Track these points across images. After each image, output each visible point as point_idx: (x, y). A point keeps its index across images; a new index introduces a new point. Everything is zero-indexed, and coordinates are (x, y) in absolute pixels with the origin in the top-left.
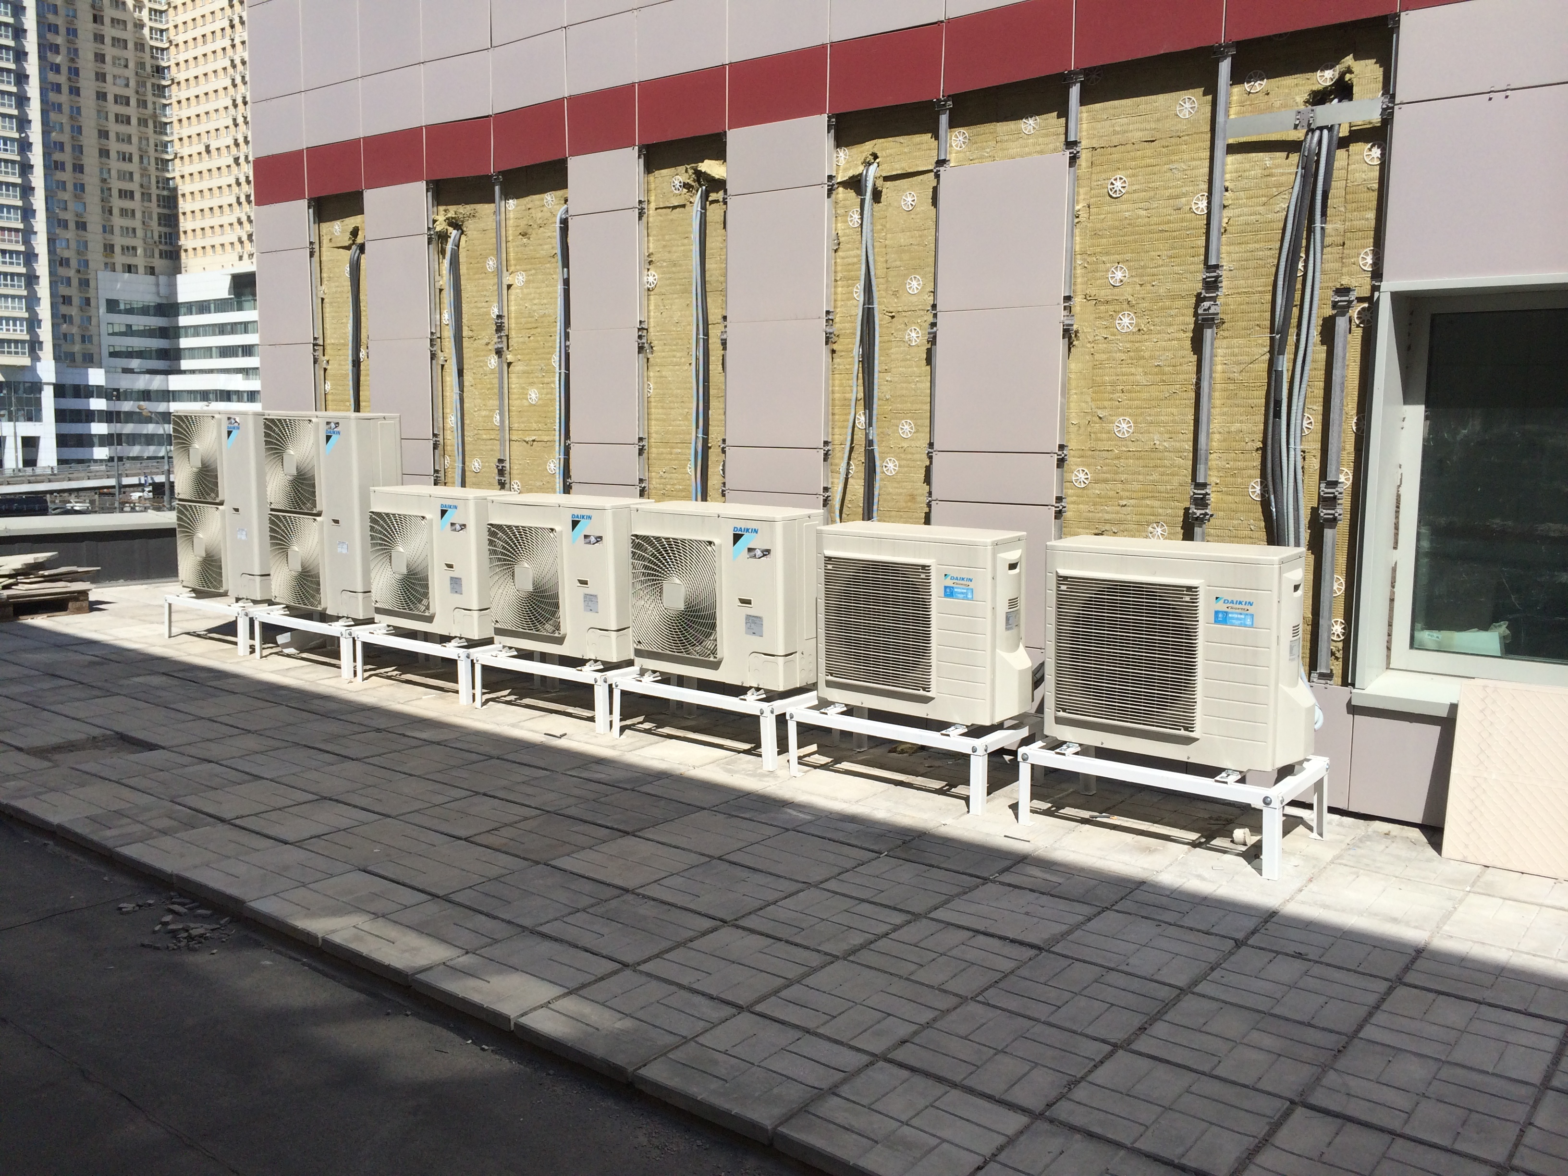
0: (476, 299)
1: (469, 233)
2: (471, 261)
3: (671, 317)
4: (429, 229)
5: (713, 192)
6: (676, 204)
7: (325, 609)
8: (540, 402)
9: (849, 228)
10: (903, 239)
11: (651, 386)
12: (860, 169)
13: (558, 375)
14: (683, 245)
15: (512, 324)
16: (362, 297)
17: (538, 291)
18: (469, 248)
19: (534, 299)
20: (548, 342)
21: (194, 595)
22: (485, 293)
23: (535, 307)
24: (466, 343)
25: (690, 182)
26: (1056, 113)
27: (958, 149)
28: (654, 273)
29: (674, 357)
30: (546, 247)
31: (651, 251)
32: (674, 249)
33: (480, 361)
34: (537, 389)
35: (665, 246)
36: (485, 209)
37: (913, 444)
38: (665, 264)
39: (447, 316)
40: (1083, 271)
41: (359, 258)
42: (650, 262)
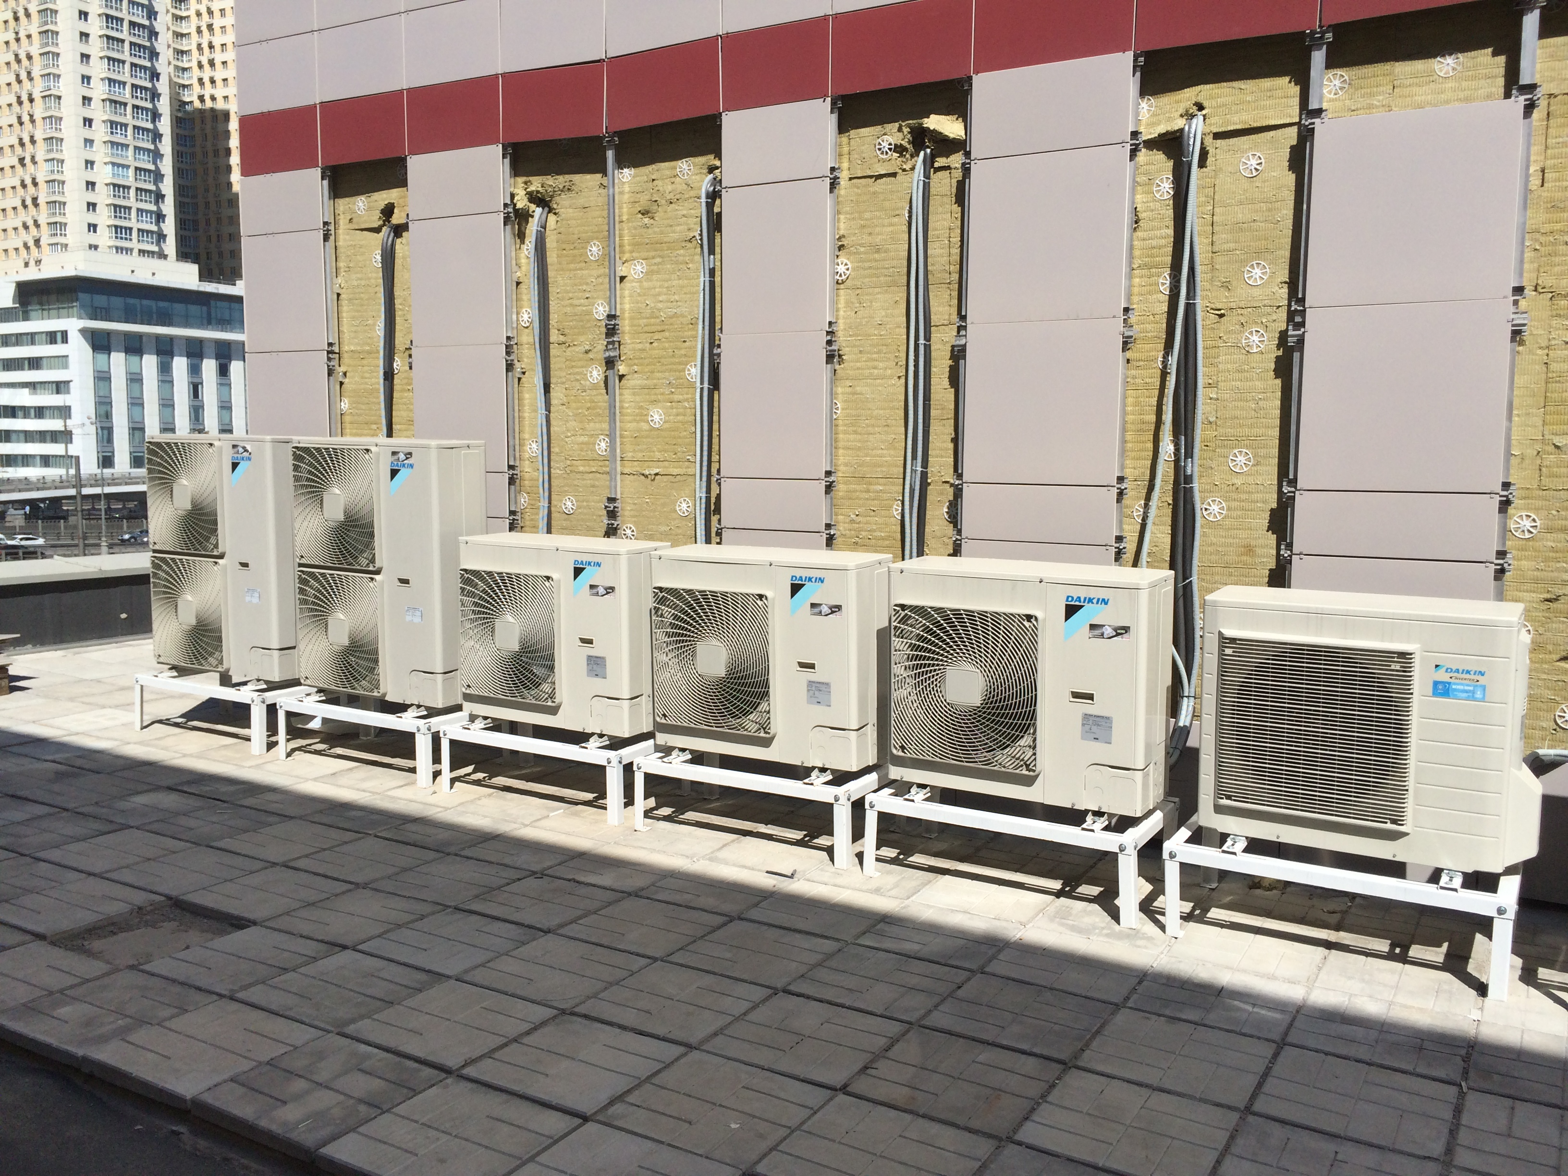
0: (571, 295)
1: (560, 211)
2: (564, 246)
3: (872, 317)
4: (506, 205)
5: (941, 156)
6: (882, 173)
7: (385, 695)
8: (667, 425)
9: (1155, 200)
10: (1241, 214)
11: (839, 405)
12: (1180, 123)
13: (698, 390)
14: (891, 225)
15: (625, 325)
16: (397, 292)
17: (666, 285)
18: (562, 230)
19: (659, 294)
20: (681, 349)
21: (176, 674)
22: (584, 287)
23: (660, 305)
24: (554, 351)
25: (905, 143)
26: (1490, 50)
27: (1332, 96)
28: (845, 261)
29: (875, 368)
30: (678, 228)
31: (842, 232)
32: (877, 229)
33: (577, 373)
34: (662, 408)
35: (863, 227)
36: (588, 181)
37: (1250, 480)
38: (862, 249)
39: (528, 314)
40: (1532, 254)
41: (393, 244)
42: (841, 248)
